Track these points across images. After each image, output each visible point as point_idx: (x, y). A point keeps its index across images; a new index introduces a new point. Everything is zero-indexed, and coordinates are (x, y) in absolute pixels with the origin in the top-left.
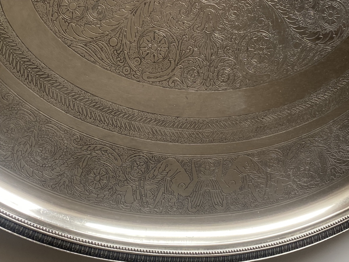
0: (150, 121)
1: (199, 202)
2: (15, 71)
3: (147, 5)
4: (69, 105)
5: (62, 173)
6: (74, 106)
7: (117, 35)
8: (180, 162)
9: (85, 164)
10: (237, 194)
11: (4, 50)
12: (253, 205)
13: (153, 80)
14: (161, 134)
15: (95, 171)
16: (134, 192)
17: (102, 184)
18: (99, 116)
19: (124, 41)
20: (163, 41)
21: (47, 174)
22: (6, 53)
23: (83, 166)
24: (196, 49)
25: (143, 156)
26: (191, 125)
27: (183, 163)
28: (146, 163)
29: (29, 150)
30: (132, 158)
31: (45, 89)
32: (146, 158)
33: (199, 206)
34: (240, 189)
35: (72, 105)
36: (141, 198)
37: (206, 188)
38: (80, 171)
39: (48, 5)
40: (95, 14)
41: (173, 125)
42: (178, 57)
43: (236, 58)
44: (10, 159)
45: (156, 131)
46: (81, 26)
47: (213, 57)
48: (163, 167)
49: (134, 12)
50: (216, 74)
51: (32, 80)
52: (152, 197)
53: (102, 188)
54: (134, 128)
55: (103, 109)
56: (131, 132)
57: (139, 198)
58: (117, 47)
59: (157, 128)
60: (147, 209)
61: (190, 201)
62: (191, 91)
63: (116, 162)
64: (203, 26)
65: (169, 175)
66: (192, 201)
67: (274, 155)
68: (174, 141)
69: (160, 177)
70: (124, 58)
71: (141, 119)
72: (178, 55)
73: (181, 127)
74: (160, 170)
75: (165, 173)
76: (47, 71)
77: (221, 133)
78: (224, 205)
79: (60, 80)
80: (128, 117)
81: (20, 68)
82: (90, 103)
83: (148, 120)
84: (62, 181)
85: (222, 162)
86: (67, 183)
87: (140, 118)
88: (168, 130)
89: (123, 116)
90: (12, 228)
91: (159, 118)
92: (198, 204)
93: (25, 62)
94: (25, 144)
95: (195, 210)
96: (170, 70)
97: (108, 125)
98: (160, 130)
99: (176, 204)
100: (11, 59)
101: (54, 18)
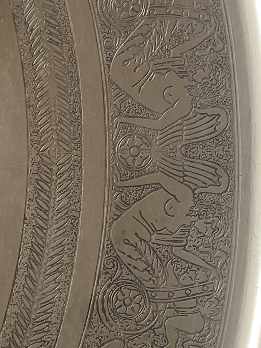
0: (31, 279)
1: (207, 168)
8: (119, 213)
10: (194, 83)
14: (58, 254)
16: (179, 312)
25: (104, 293)
26: (43, 190)
28: (118, 286)
30: (107, 318)
32: (109, 286)
33: (216, 169)
34: (182, 77)
36: (194, 296)
37: (179, 154)
41: (42, 228)
45: (53, 265)
52: (192, 274)
54: (45, 312)
56: (54, 320)
59: (46, 262)
60: (218, 286)
61: (203, 190)
66: (205, 185)
68: (74, 227)
69: (150, 257)
71: (28, 299)
73: (46, 212)
75: (142, 247)
77: (61, 121)
80: (21, 325)
83: (30, 283)
85: (123, 119)
87: (26, 301)
88: (52, 240)
89: (19, 336)
91: (25, 260)
92: (213, 171)
98: (52, 258)
99: (210, 220)
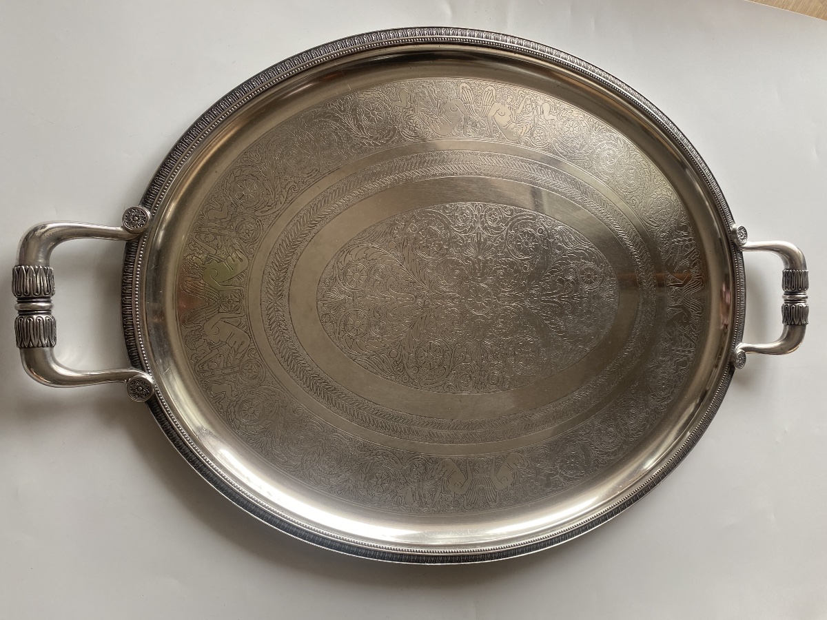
1: (474, 499)
2: (305, 386)
3: (423, 320)
5: (346, 479)
7: (397, 347)
8: (455, 462)
9: (368, 469)
10: (509, 490)
11: (295, 368)
12: (524, 500)
13: (429, 386)
14: (438, 435)
15: (377, 475)
16: (414, 494)
17: (384, 488)
18: (381, 423)
19: (404, 352)
20: (438, 350)
21: (334, 481)
22: (297, 370)
23: (367, 471)
24: (468, 356)
25: (422, 458)
26: (465, 426)
27: (458, 464)
28: (424, 465)
29: (317, 459)
30: (411, 460)
31: (332, 400)
32: (424, 460)
33: (474, 504)
34: (511, 485)
35: (356, 414)
36: (420, 499)
37: (480, 486)
38: (364, 476)
39: (335, 324)
40: (378, 330)
41: (449, 427)
42: (452, 364)
44: (299, 469)
45: (433, 434)
46: (364, 341)
47: (484, 362)
48: (440, 468)
49: (412, 326)
50: (486, 377)
51: (320, 394)
52: (430, 497)
53: (384, 492)
54: (413, 431)
55: (384, 416)
56: (410, 436)
57: (418, 498)
58: (397, 359)
59: (435, 431)
60: (425, 509)
61: (465, 499)
62: (465, 394)
63: (396, 465)
64: (474, 334)
65: (446, 475)
66: (467, 499)
67: (542, 451)
68: (449, 442)
69: (437, 477)
70: (404, 368)
72: (452, 362)
73: (455, 429)
74: (438, 471)
75: (442, 473)
76: (334, 384)
77: (493, 432)
78: (497, 500)
79: (346, 391)
80: (407, 422)
81: (310, 384)
82: (373, 412)
83: (426, 424)
84: (347, 487)
85: (494, 460)
86: (352, 488)
87: (418, 423)
88: (443, 432)
89: (403, 421)
90: (287, 528)
91: (435, 421)
92: (473, 502)
93: (314, 377)
94: (313, 454)
95: (470, 508)
96: (445, 376)
97: (389, 430)
98: (436, 433)
99: (453, 503)
100: (302, 375)
101: (340, 336)
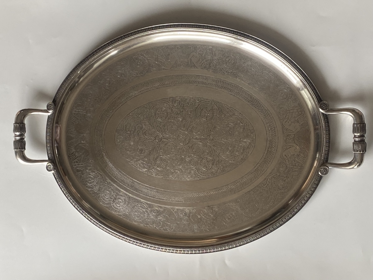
0: (209, 84)
1: (187, 50)
2: (261, 104)
3: (210, 130)
4: (241, 91)
5: (244, 64)
6: (239, 90)
7: (222, 118)
9: (235, 67)
10: (171, 52)
12: (164, 47)
13: (208, 101)
15: (231, 64)
16: (215, 55)
18: (229, 86)
19: (219, 116)
20: (203, 116)
21: (250, 63)
24: (189, 113)
26: (191, 82)
27: (195, 66)
28: (210, 67)
29: (256, 73)
30: (216, 69)
31: (250, 97)
32: (210, 69)
33: (188, 48)
35: (240, 90)
37: (185, 55)
38: (237, 64)
40: (230, 125)
41: (199, 82)
42: (197, 110)
43: (172, 110)
44: (264, 69)
45: (206, 80)
46: (236, 121)
47: (182, 110)
48: (203, 65)
49: (215, 127)
50: (181, 103)
51: (255, 100)
52: (208, 52)
53: (228, 57)
54: (215, 81)
55: (227, 89)
57: (213, 52)
58: (222, 113)
59: (205, 81)
60: (210, 47)
61: (192, 50)
62: (191, 97)
63: (223, 67)
64: (187, 122)
65: (200, 62)
67: (155, 69)
68: (199, 76)
69: (204, 61)
70: (219, 109)
71: (212, 85)
72: (197, 111)
73: (196, 81)
74: (204, 63)
75: (202, 62)
76: (249, 104)
77: (178, 79)
78: (176, 48)
79: (244, 100)
80: (217, 86)
81: (259, 104)
82: (232, 91)
84: (244, 60)
88: (201, 80)
89: (219, 86)
91: (205, 85)
93: (257, 107)
94: (258, 75)
95: (189, 46)
96: (200, 105)
97: (226, 83)
98: (204, 80)
99: (197, 49)
100: (262, 108)
101: (246, 124)
